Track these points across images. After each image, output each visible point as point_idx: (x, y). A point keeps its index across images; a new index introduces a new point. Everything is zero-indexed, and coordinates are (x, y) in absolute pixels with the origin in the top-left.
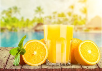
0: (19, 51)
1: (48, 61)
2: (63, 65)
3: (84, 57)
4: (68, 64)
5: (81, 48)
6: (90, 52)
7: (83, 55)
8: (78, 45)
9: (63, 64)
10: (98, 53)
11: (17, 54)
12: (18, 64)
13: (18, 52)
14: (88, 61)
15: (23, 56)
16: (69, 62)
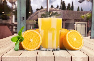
0: (19, 39)
1: (42, 47)
3: (70, 43)
4: (58, 49)
5: (68, 36)
6: (75, 39)
7: (69, 42)
8: (66, 34)
9: (54, 49)
10: (82, 40)
11: (17, 41)
12: (18, 49)
13: (18, 39)
14: (74, 46)
15: (22, 43)
16: (58, 47)
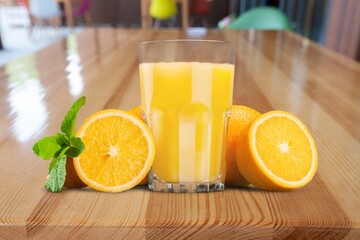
0: (64, 145)
1: (155, 178)
2: (200, 190)
3: (266, 163)
4: (218, 187)
5: (257, 135)
6: (284, 148)
7: (263, 158)
8: (248, 127)
9: (202, 186)
10: (311, 151)
11: (57, 154)
12: (61, 186)
13: (60, 147)
14: (279, 175)
15: (77, 160)
16: (218, 179)
